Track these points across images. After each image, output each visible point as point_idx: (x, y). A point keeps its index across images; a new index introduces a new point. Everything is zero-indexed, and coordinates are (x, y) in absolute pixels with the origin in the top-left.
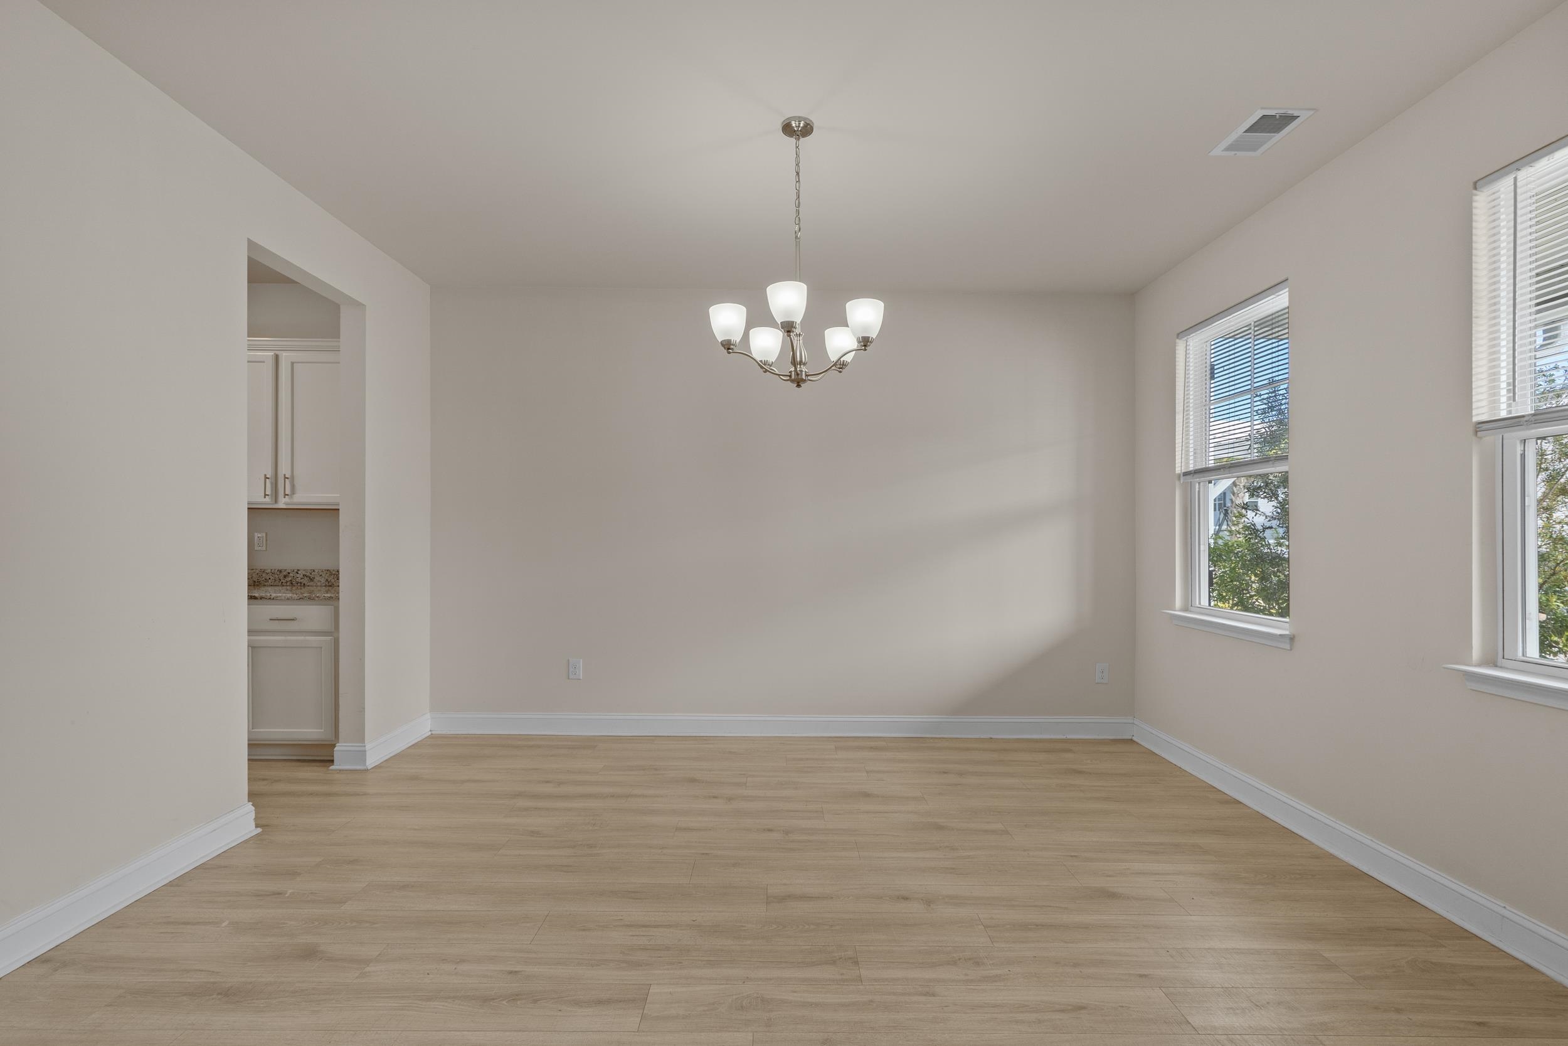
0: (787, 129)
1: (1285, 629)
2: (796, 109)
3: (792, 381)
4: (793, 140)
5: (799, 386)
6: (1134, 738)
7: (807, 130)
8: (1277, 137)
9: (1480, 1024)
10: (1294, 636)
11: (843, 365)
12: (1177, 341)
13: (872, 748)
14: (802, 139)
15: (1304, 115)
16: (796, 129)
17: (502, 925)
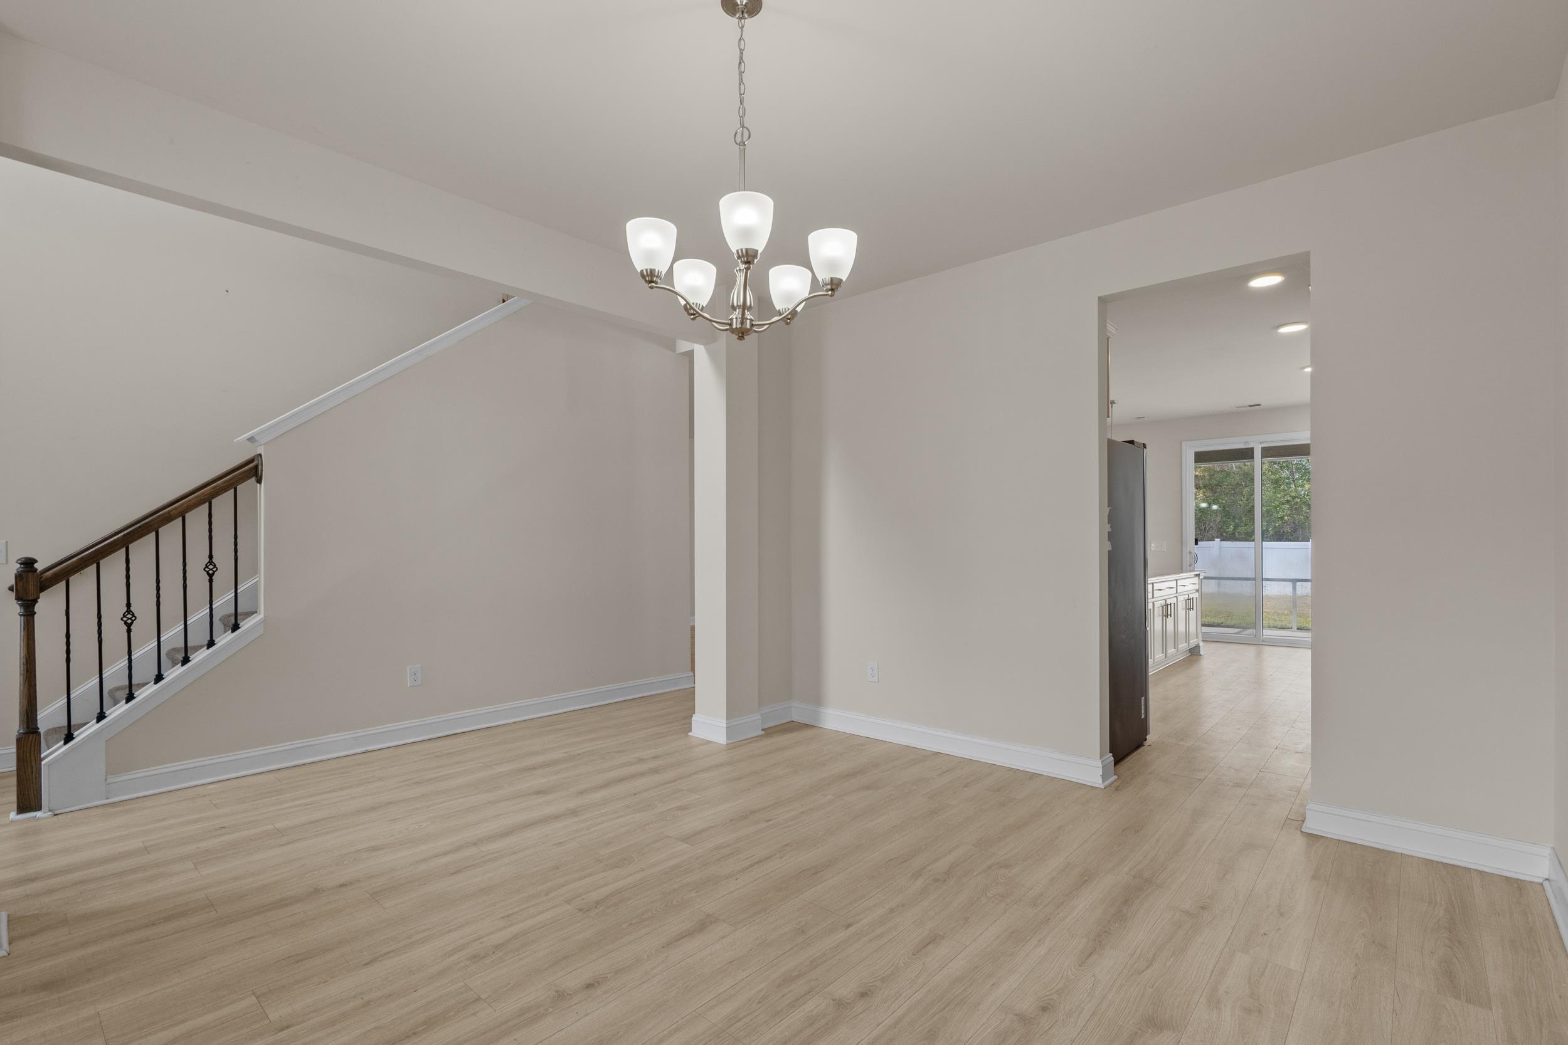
5: (741, 338)
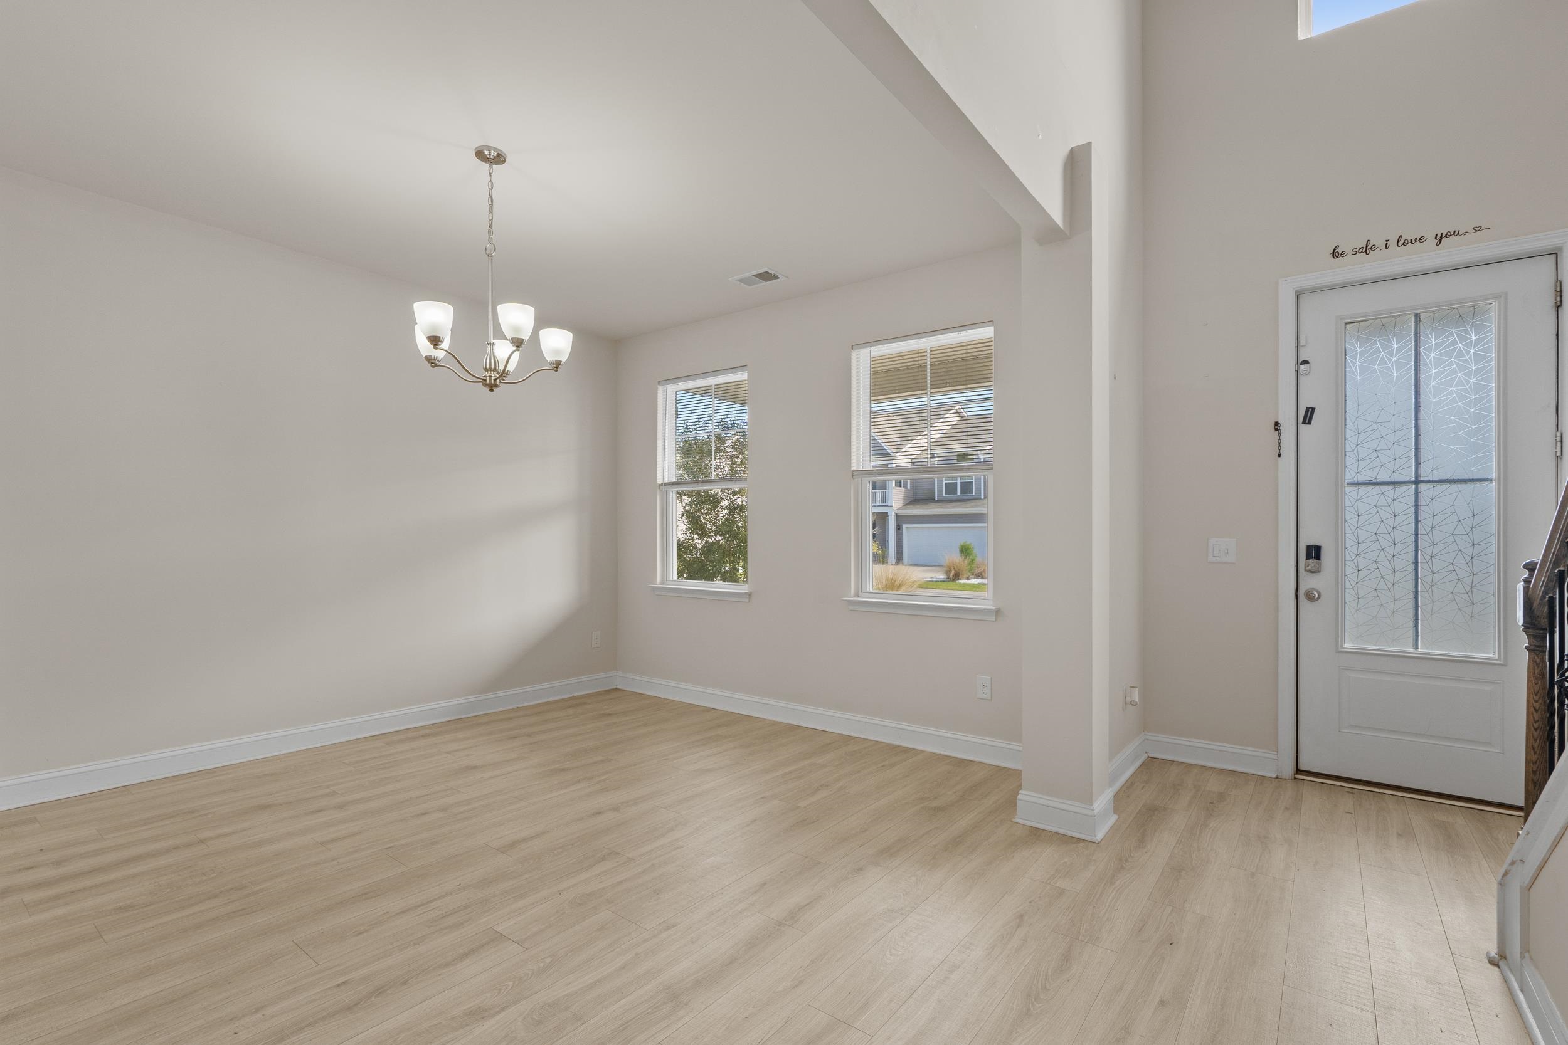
0: (480, 154)
1: (745, 590)
2: (496, 142)
3: (486, 385)
4: (487, 165)
5: (491, 390)
6: (618, 687)
7: (500, 159)
8: (765, 283)
9: (883, 766)
10: (751, 593)
11: (507, 374)
12: (659, 386)
13: (423, 736)
14: (495, 166)
15: (782, 278)
16: (488, 157)
17: (251, 972)
